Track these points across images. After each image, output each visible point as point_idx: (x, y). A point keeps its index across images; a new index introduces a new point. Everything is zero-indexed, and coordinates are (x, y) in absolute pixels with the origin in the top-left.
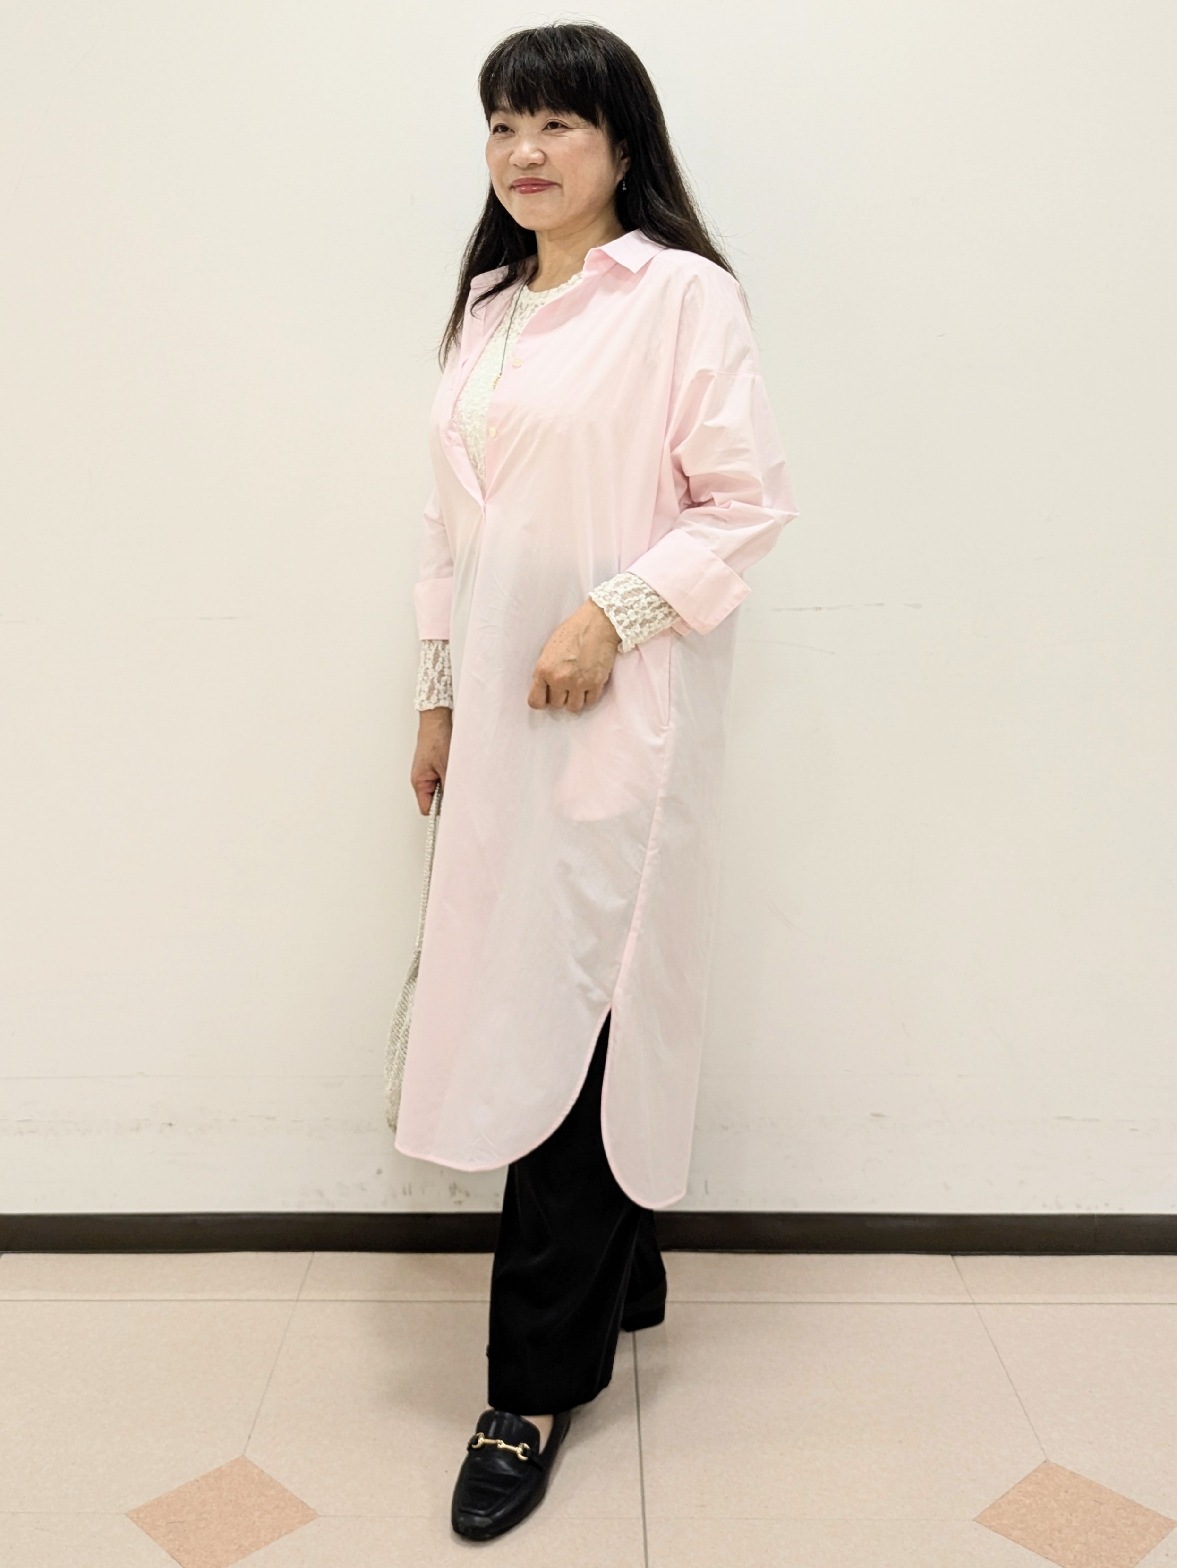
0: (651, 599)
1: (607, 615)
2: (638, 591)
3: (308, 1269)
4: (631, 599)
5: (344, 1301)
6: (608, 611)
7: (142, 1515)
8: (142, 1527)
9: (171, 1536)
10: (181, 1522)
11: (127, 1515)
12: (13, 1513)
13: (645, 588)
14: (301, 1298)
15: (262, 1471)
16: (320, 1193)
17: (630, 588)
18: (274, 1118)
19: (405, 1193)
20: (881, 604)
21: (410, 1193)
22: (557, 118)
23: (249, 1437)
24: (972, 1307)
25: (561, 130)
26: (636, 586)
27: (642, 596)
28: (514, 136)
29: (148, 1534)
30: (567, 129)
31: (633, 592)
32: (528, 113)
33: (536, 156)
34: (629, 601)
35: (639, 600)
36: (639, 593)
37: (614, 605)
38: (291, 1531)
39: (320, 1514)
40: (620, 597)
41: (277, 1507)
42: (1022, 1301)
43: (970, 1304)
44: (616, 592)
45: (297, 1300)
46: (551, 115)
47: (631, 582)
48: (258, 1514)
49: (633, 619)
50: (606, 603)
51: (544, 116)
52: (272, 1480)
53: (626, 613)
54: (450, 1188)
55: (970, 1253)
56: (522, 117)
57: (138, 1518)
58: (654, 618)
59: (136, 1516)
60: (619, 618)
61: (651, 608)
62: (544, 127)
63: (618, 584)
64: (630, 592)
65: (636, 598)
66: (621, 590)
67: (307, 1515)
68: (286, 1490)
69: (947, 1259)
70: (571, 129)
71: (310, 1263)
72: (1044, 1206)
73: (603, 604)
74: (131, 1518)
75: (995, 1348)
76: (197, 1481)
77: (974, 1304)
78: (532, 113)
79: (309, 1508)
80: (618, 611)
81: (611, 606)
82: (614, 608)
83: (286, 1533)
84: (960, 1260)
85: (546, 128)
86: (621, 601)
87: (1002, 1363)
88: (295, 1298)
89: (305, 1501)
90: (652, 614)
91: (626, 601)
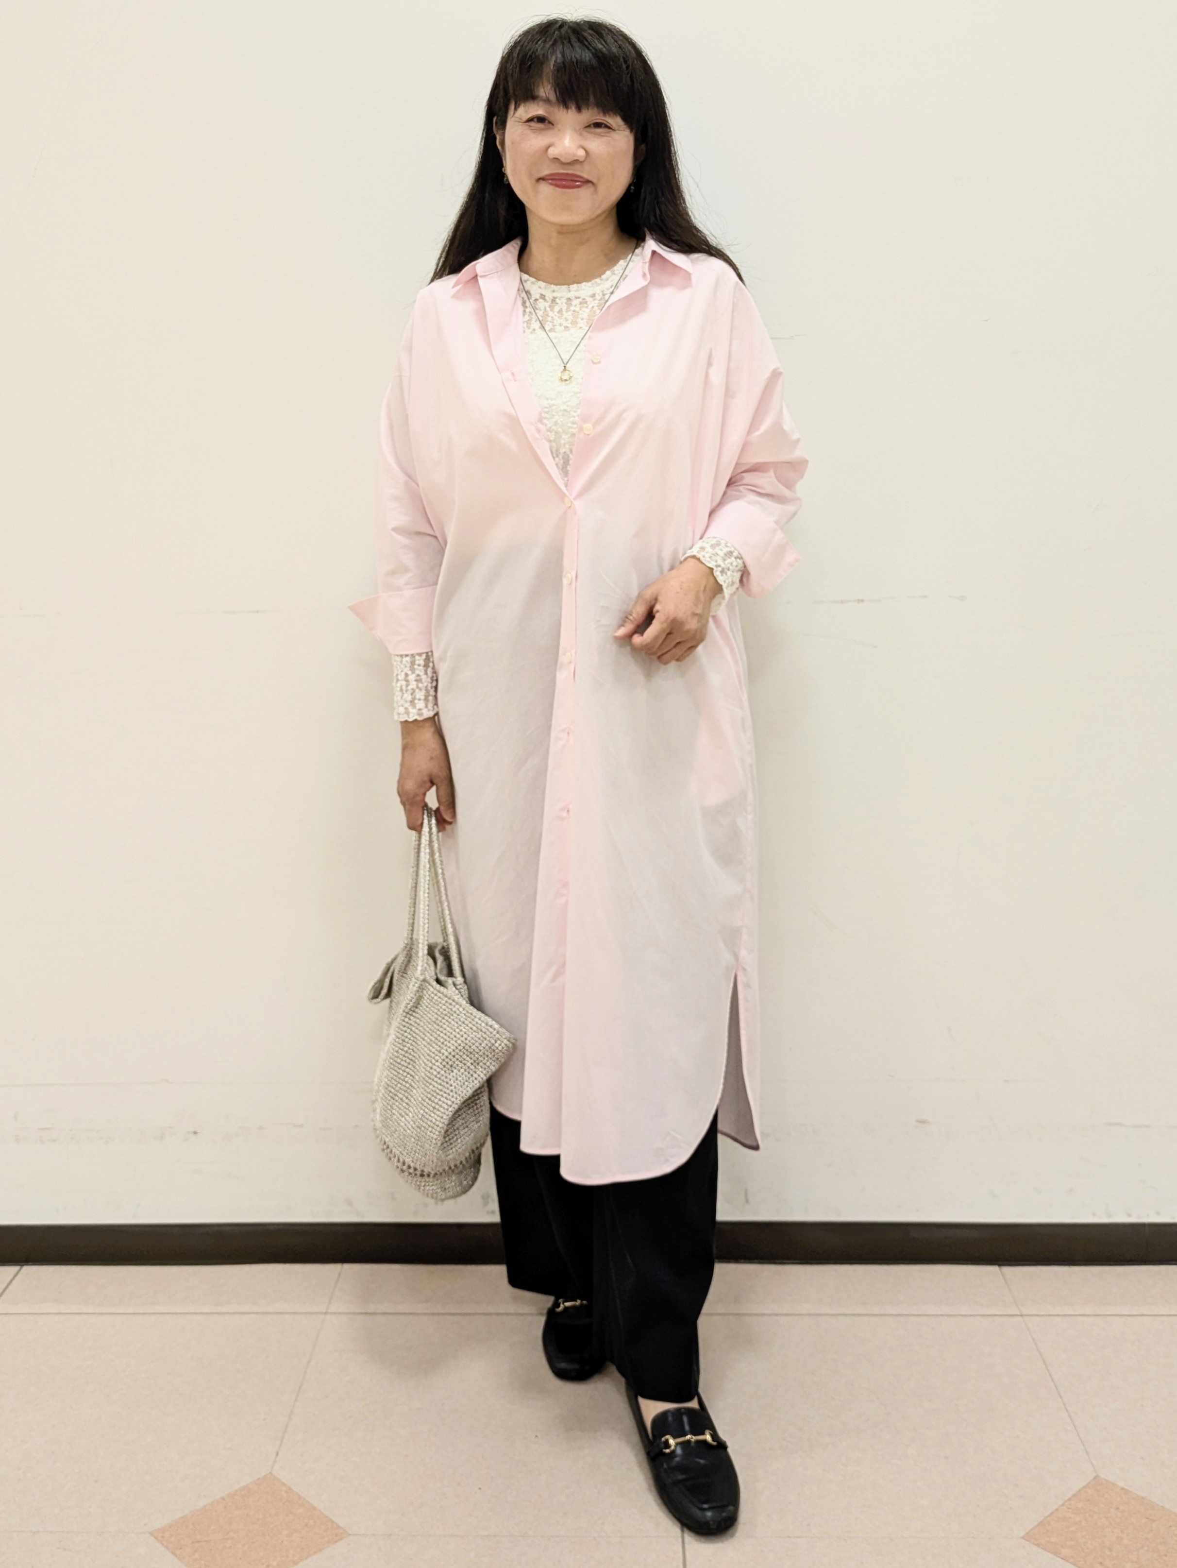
3: (338, 1280)
5: (374, 1314)
7: (167, 1534)
8: (166, 1547)
9: (197, 1556)
10: (207, 1541)
11: (151, 1534)
12: (34, 1533)
14: (330, 1311)
15: (290, 1489)
16: (349, 1203)
18: (301, 1126)
20: (924, 597)
22: (601, 118)
23: (277, 1454)
24: (1020, 1319)
25: (606, 130)
28: (553, 128)
29: (173, 1553)
30: (611, 130)
32: (574, 109)
33: (579, 153)
34: (728, 563)
35: (732, 563)
38: (320, 1550)
39: (350, 1533)
41: (306, 1525)
43: (1018, 1316)
45: (326, 1313)
46: (596, 115)
48: (285, 1533)
49: (730, 579)
51: (590, 115)
52: (300, 1497)
53: (727, 574)
54: (483, 1197)
55: (1019, 1263)
56: (567, 112)
57: (163, 1537)
59: (161, 1535)
62: (588, 125)
65: (730, 561)
67: (337, 1534)
68: (314, 1509)
69: (996, 1268)
71: (340, 1273)
72: (1093, 1214)
74: (156, 1538)
76: (224, 1499)
79: (338, 1527)
80: (722, 572)
83: (315, 1553)
84: (1008, 1270)
85: (589, 126)
87: (1051, 1376)
88: (324, 1311)
89: (334, 1519)
91: (726, 563)
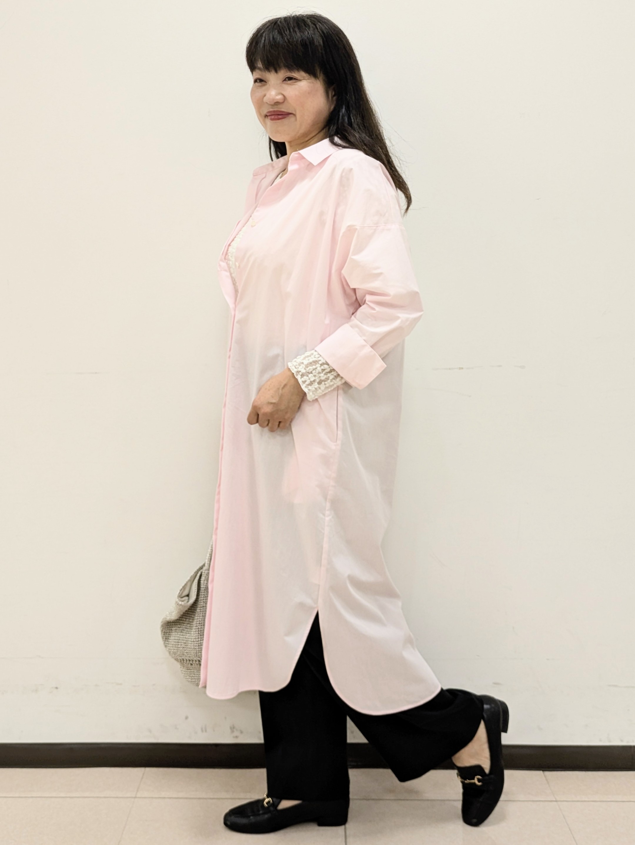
0: (324, 367)
1: (296, 377)
2: (315, 362)
3: (142, 778)
4: (311, 368)
5: (164, 798)
6: (297, 375)
13: (320, 360)
14: (138, 796)
16: (150, 731)
17: (311, 360)
18: (121, 684)
19: (202, 731)
20: (500, 366)
21: (206, 731)
22: (290, 74)
24: (555, 803)
25: (294, 81)
26: (314, 359)
27: (318, 365)
28: (266, 85)
30: (296, 81)
31: (313, 363)
32: (273, 72)
33: (279, 98)
34: (310, 369)
35: (316, 368)
36: (316, 364)
37: (300, 371)
40: (304, 366)
42: (586, 799)
43: (554, 801)
44: (303, 363)
45: (135, 797)
46: (287, 73)
47: (312, 356)
49: (312, 379)
50: (296, 370)
51: (283, 73)
53: (308, 376)
54: (231, 728)
55: (555, 769)
56: (271, 74)
58: (327, 379)
60: (303, 379)
61: (324, 373)
62: (284, 79)
63: (304, 358)
64: (311, 363)
65: (314, 367)
66: (306, 362)
69: (541, 772)
70: (300, 80)
71: (144, 774)
72: (601, 741)
73: (294, 371)
75: (569, 828)
77: (556, 801)
78: (276, 71)
80: (302, 375)
81: (298, 372)
82: (300, 373)
84: (548, 774)
85: (285, 80)
86: (305, 369)
87: (573, 837)
88: (134, 796)
90: (325, 376)
91: (307, 369)
